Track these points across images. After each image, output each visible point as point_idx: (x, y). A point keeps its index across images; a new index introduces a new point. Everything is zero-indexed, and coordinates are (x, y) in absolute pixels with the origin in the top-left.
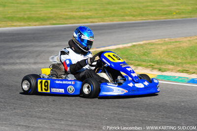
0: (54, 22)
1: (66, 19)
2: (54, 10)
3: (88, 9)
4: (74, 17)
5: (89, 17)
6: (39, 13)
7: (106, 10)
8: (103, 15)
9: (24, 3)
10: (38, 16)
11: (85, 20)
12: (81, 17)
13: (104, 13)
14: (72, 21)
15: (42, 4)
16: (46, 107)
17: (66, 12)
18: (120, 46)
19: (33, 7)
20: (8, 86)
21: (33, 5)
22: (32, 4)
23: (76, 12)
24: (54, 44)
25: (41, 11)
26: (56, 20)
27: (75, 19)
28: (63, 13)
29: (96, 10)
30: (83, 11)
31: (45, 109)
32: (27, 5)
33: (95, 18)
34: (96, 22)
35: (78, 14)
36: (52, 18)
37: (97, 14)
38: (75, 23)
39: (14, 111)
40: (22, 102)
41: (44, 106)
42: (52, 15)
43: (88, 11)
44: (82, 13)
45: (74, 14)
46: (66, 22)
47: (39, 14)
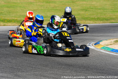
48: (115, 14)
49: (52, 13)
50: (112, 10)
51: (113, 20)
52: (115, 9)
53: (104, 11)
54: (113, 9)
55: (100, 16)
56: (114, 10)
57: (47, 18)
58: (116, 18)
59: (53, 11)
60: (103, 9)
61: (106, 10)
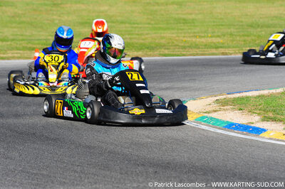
0: (166, 52)
1: (184, 48)
2: (168, 34)
3: (219, 34)
4: (197, 45)
5: (220, 45)
6: (143, 37)
7: (248, 36)
8: (243, 43)
9: (122, 23)
10: (142, 41)
11: (214, 51)
12: (207, 46)
13: (244, 41)
14: (194, 51)
15: (149, 24)
16: (143, 182)
17: (184, 37)
18: (265, 92)
19: (135, 27)
20: (89, 147)
21: (136, 25)
22: (134, 24)
23: (201, 37)
24: (163, 85)
25: (147, 34)
26: (168, 49)
27: (199, 48)
28: (181, 38)
29: (231, 34)
30: (211, 37)
31: (142, 185)
32: (127, 25)
33: (229, 47)
34: (231, 54)
35: (203, 40)
36: (163, 46)
37: (232, 41)
38: (197, 54)
39: (94, 186)
40: (108, 173)
41: (141, 180)
42: (163, 41)
43: (219, 36)
44: (210, 40)
45: (198, 40)
46: (185, 53)
47: (143, 40)
48: (162, 35)
49: (15, 30)
50: (150, 26)
51: (165, 49)
52: (157, 24)
53: (133, 27)
54: (153, 22)
55: (130, 38)
56: (156, 26)
57: (9, 43)
58: (169, 43)
59: (14, 25)
60: (129, 23)
61: (138, 24)
